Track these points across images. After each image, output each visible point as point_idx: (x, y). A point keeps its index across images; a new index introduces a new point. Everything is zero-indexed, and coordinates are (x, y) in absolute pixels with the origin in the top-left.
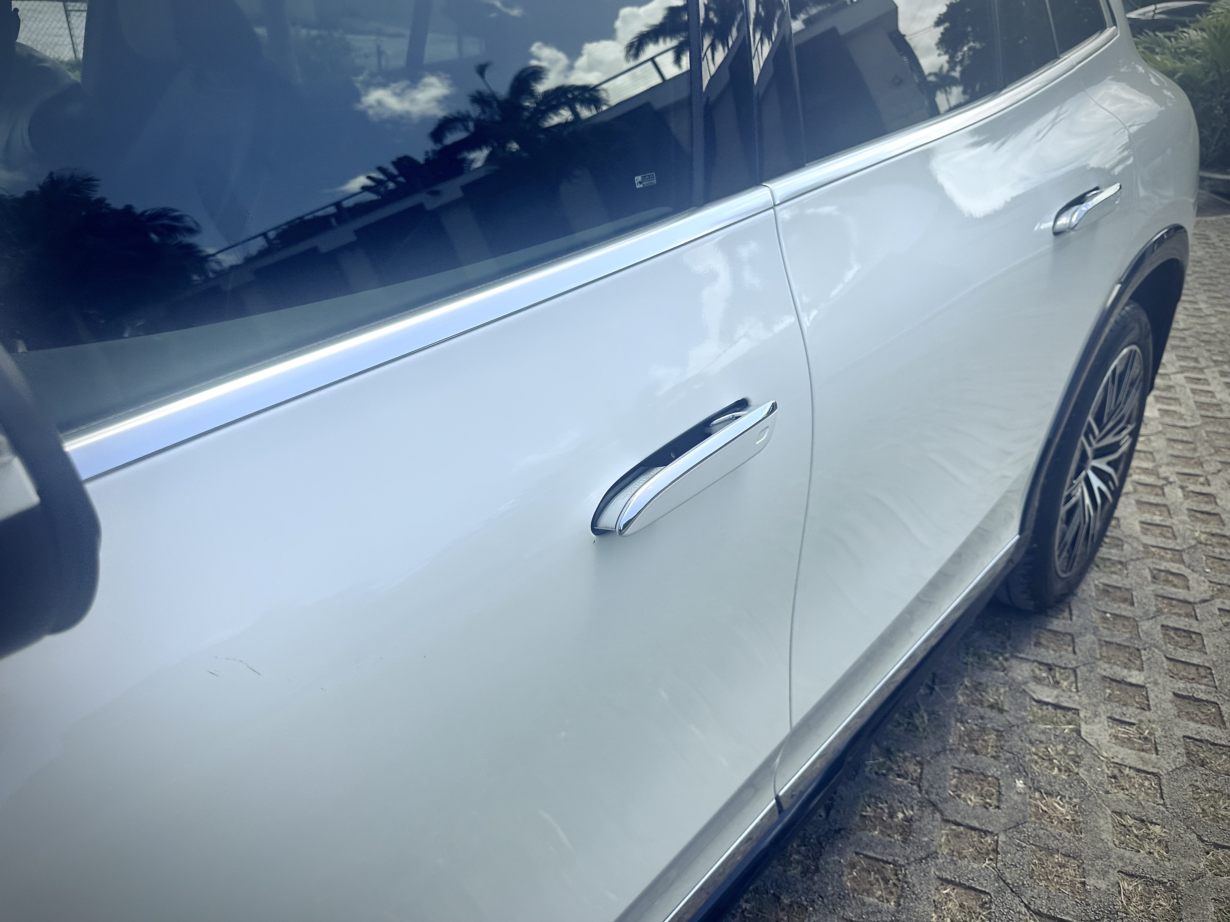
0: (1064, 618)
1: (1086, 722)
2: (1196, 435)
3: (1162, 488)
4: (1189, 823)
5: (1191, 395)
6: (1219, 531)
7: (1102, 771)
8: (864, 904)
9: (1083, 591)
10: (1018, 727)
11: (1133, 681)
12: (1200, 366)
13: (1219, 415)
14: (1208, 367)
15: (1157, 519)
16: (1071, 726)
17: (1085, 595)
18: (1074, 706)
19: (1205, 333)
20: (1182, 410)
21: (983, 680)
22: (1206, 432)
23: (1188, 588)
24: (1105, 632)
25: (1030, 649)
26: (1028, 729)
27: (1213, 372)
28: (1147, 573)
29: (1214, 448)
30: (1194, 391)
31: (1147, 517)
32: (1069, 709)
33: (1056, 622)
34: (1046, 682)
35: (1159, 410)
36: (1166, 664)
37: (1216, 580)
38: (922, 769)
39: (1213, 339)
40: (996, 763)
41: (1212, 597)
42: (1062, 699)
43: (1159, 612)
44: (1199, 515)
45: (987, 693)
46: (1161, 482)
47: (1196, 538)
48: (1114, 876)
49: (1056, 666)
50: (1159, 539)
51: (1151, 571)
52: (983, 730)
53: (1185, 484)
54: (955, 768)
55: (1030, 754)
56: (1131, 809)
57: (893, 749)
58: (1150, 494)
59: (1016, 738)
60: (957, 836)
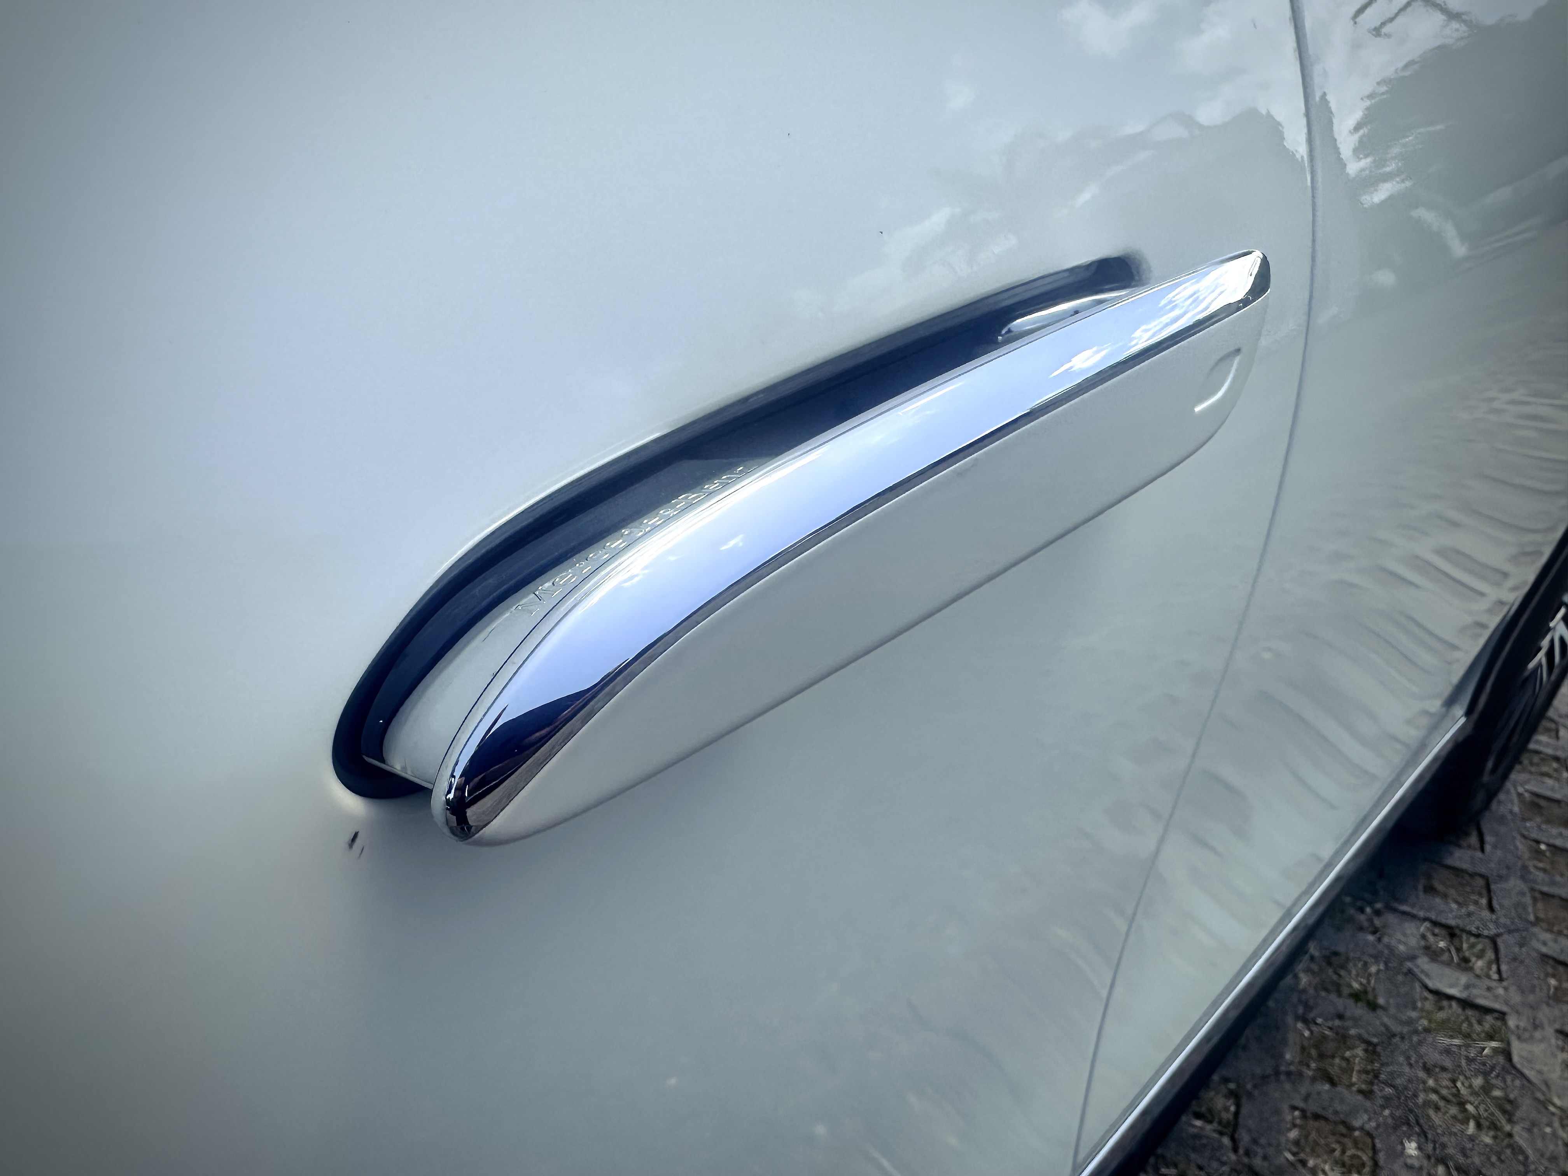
0: (1469, 847)
1: (1519, 1038)
9: (1499, 802)
10: (1403, 1038)
16: (1494, 1044)
17: (1502, 810)
18: (1496, 1006)
21: (1339, 947)
24: (1540, 875)
25: (1418, 897)
26: (1420, 1043)
32: (1487, 1011)
33: (1457, 852)
34: (1445, 957)
38: (1238, 1106)
40: (1368, 1104)
42: (1475, 992)
45: (1348, 971)
49: (1463, 930)
52: (1343, 1039)
54: (1294, 1108)
55: (1425, 1091)
59: (1401, 1059)
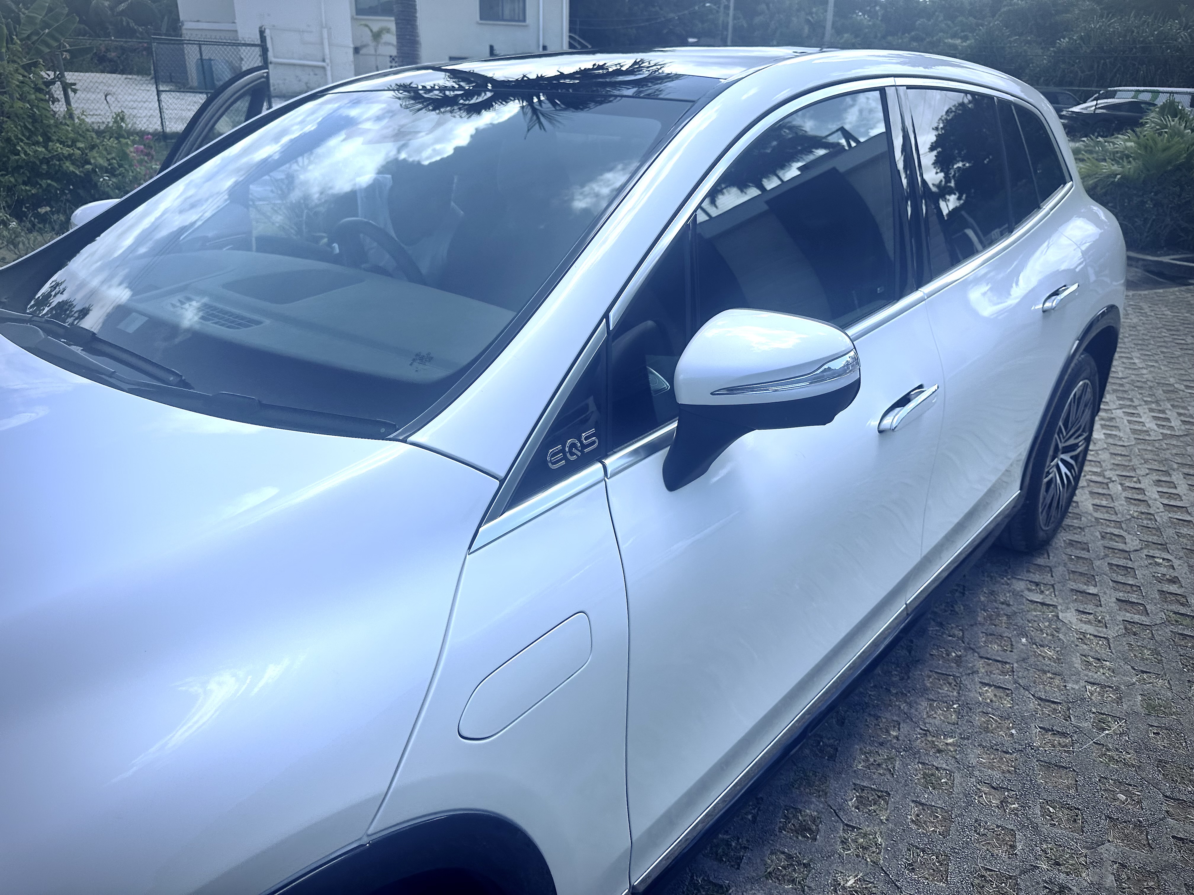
0: (1044, 558)
1: (1062, 612)
2: (1131, 451)
3: (1107, 484)
4: (1126, 660)
5: (1128, 424)
6: (1146, 511)
7: (1073, 636)
8: (939, 693)
9: (1056, 543)
10: (1019, 613)
11: (1091, 592)
12: (1134, 404)
13: (1147, 438)
14: (1140, 405)
15: (1104, 503)
16: (1053, 614)
17: (1057, 546)
18: (1054, 604)
19: (1138, 381)
20: (1121, 434)
21: (996, 589)
22: (1138, 449)
23: (1125, 543)
24: (1071, 566)
25: (1024, 574)
26: (1026, 614)
27: (1144, 409)
28: (1098, 534)
29: (1144, 459)
30: (1129, 422)
31: (1097, 501)
32: (1051, 605)
33: (1039, 560)
34: (1036, 591)
35: (1104, 434)
36: (1111, 583)
37: (1145, 539)
38: (963, 633)
39: (1144, 385)
40: (1008, 630)
41: (1142, 549)
42: (1046, 600)
43: (1106, 556)
44: (1132, 501)
45: (999, 596)
46: (1106, 481)
47: (1130, 515)
48: (1082, 683)
49: (1041, 583)
50: (1106, 515)
51: (1101, 533)
52: (998, 615)
53: (1123, 482)
54: (983, 633)
55: (1028, 627)
56: (1091, 653)
57: (944, 623)
58: (1099, 488)
59: (1020, 619)
60: (989, 665)
